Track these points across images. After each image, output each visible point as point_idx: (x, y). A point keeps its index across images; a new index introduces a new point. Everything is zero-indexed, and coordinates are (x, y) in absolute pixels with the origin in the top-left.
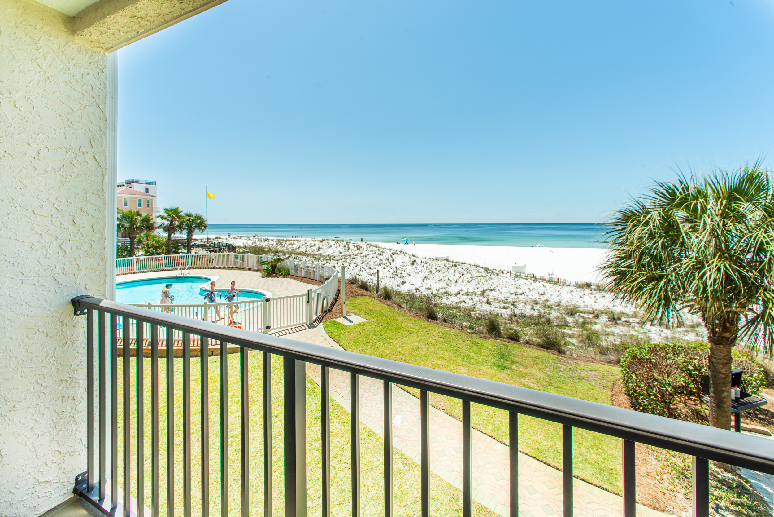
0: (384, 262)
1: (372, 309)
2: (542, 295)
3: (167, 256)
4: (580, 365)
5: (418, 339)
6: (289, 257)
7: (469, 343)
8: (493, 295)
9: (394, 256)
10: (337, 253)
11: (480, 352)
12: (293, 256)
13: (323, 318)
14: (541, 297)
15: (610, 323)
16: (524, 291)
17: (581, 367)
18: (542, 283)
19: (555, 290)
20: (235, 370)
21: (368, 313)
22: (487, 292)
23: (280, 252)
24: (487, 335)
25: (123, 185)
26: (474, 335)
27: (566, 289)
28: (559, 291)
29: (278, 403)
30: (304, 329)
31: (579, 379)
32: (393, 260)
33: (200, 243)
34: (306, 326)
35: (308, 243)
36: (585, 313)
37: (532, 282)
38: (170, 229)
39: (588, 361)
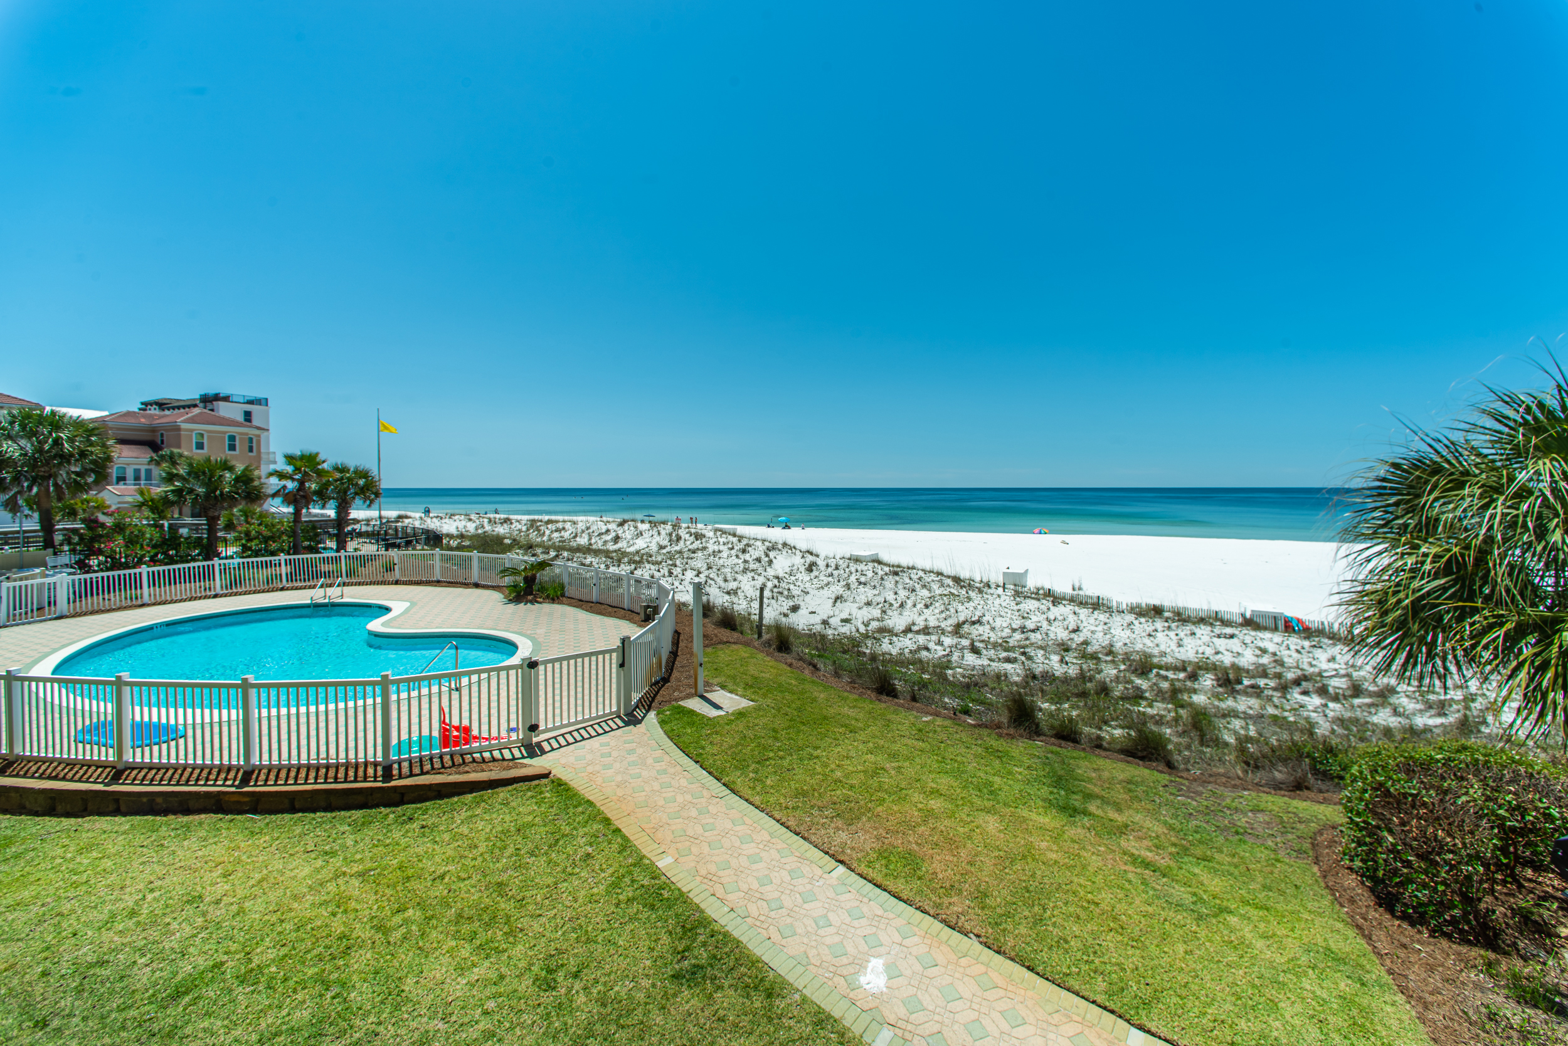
0: (752, 566)
1: (756, 673)
2: (1074, 631)
3: (292, 557)
4: (1224, 799)
5: (871, 745)
6: (557, 556)
7: (980, 750)
8: (977, 633)
9: (772, 554)
10: (654, 548)
11: (1010, 773)
12: (565, 554)
13: (653, 699)
14: (1073, 635)
15: (1220, 690)
16: (1039, 624)
17: (1228, 801)
18: (1072, 607)
19: (1097, 622)
20: (460, 843)
21: (751, 686)
22: (966, 626)
23: (537, 546)
24: (1012, 731)
25: (195, 406)
26: (985, 732)
27: (1118, 619)
28: (1105, 624)
29: (574, 935)
30: (615, 727)
31: (1237, 833)
32: (770, 562)
33: (364, 529)
34: (617, 720)
35: (594, 528)
36: (1167, 669)
37: (1051, 605)
38: (298, 499)
39: (1236, 787)
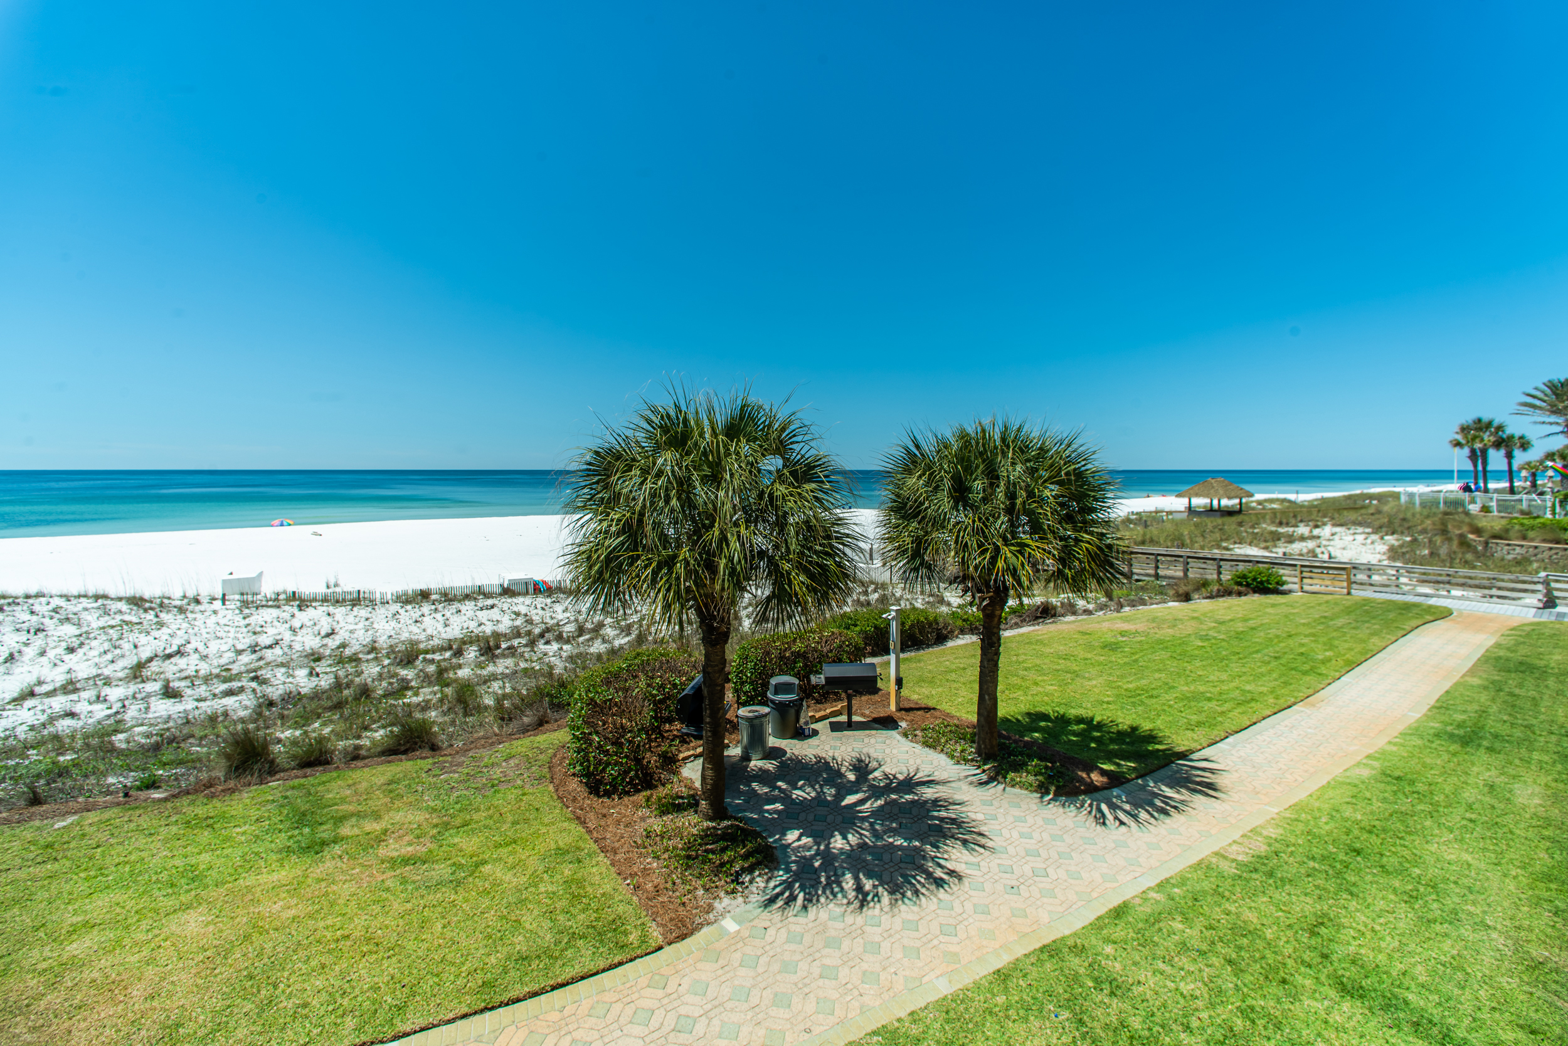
2: (328, 635)
4: (481, 758)
7: (174, 829)
8: (175, 668)
11: (228, 839)
14: (326, 641)
15: (483, 658)
16: (279, 637)
17: (486, 760)
18: (324, 608)
19: (357, 620)
22: (154, 663)
24: (231, 783)
26: (185, 800)
27: (381, 611)
28: (367, 619)
31: (493, 786)
36: (434, 653)
37: (295, 610)
39: (492, 744)
